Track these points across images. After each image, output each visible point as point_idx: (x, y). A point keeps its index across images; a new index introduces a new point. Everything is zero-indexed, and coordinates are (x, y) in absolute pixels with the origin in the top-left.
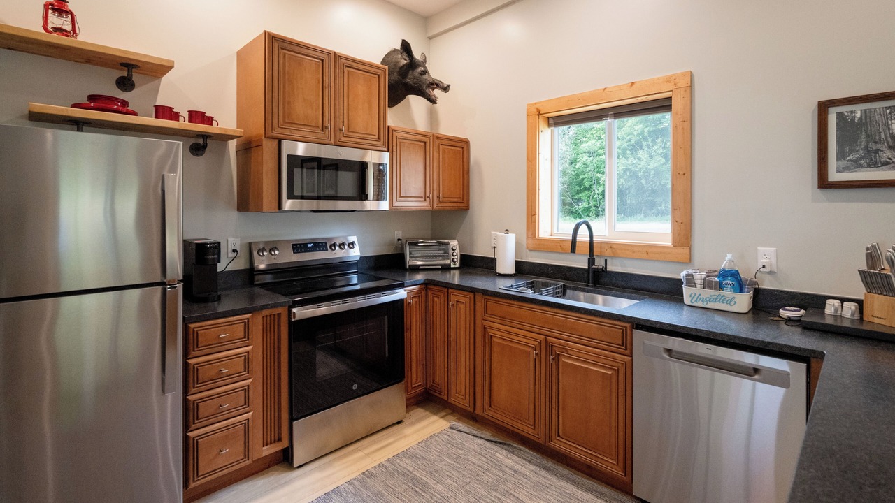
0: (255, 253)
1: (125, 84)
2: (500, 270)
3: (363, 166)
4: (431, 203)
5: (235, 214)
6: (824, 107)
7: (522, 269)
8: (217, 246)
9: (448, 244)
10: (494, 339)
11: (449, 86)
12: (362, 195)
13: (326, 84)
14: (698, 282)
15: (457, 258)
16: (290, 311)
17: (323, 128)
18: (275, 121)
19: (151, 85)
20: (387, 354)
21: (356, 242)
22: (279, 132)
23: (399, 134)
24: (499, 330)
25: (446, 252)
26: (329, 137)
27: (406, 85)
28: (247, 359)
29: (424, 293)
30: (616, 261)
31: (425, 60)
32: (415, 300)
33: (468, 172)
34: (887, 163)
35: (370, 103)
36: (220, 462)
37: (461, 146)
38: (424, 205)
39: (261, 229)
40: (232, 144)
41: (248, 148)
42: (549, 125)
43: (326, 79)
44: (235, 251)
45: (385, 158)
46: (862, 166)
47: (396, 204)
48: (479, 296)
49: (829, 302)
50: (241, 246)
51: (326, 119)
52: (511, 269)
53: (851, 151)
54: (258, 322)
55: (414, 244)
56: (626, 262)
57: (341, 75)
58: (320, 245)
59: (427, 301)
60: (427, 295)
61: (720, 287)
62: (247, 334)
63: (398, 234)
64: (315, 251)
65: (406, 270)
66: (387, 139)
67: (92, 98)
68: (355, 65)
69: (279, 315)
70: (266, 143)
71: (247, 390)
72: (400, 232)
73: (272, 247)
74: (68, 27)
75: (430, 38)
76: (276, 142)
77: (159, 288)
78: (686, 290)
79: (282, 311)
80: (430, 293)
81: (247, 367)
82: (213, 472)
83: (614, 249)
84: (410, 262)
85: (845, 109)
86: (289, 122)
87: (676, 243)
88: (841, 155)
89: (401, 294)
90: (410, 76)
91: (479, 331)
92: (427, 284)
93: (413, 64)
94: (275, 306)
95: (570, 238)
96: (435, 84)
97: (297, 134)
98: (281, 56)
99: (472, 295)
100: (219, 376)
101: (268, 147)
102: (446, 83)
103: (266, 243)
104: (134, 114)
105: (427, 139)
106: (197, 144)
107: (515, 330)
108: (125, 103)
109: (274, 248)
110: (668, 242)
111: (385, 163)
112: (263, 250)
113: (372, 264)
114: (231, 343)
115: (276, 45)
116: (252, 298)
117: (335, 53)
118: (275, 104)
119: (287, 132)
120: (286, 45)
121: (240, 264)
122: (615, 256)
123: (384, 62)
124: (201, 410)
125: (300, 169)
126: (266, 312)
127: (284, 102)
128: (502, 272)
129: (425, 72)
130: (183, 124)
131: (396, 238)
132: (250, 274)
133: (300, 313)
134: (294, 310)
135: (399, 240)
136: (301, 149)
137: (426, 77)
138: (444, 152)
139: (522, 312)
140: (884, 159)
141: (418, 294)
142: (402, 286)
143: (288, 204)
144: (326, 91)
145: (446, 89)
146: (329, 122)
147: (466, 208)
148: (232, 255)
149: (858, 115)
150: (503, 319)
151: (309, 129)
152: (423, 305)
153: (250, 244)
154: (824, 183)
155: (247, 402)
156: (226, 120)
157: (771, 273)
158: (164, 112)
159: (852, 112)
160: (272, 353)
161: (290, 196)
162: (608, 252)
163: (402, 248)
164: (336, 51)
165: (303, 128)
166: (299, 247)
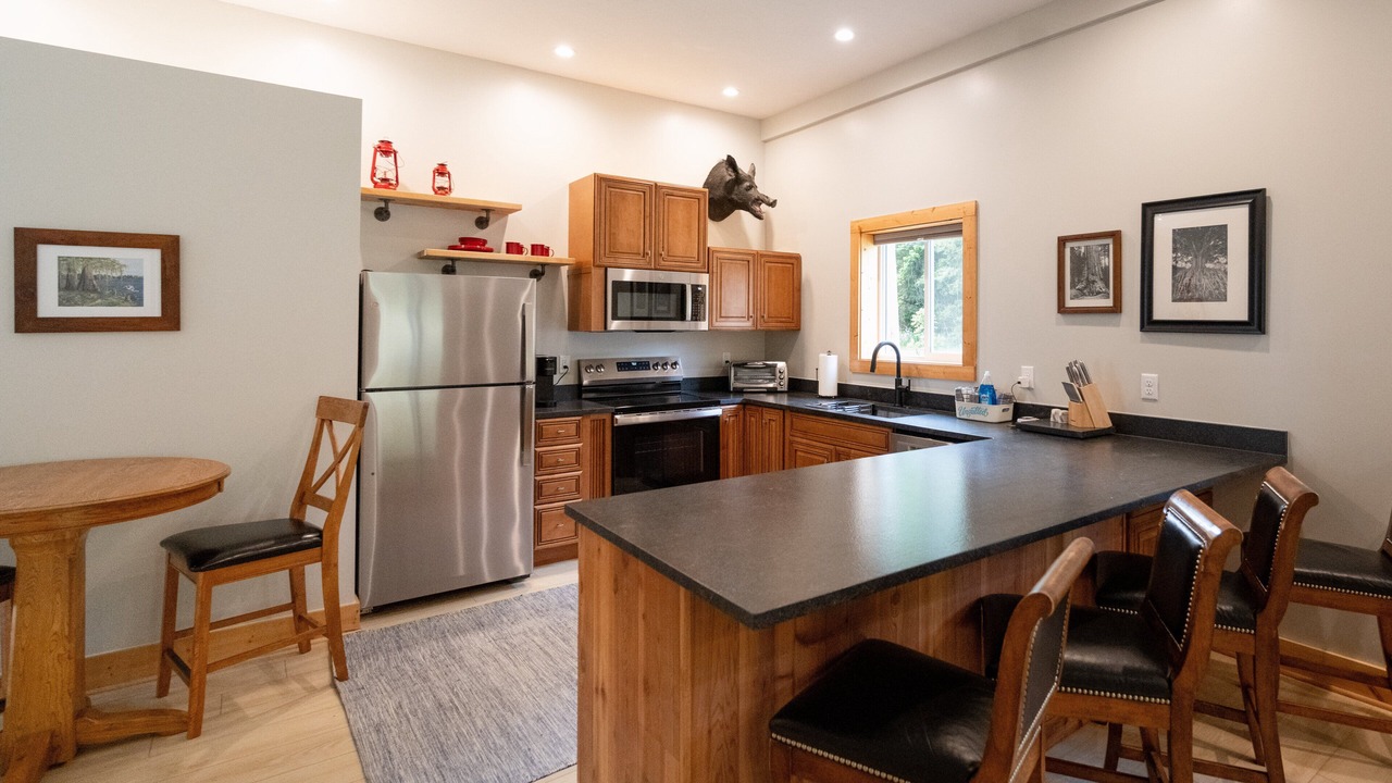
0: (583, 370)
1: (482, 223)
2: (822, 392)
3: (683, 287)
4: (755, 323)
5: (565, 333)
6: (1062, 241)
7: (845, 392)
8: (554, 360)
9: (775, 366)
10: (799, 453)
11: (775, 201)
12: (682, 317)
13: (647, 214)
14: (965, 396)
15: (786, 381)
16: (613, 417)
17: (645, 254)
18: (602, 252)
19: (501, 221)
20: (702, 469)
21: (680, 362)
22: (606, 261)
23: (719, 255)
24: (801, 444)
25: (774, 375)
26: (650, 263)
27: (731, 201)
28: (578, 453)
29: (741, 412)
30: (922, 382)
31: (754, 172)
32: (732, 419)
33: (799, 290)
34: (1098, 293)
35: (689, 227)
36: (558, 535)
37: (792, 262)
38: (747, 325)
39: (589, 348)
40: (564, 270)
41: (578, 273)
42: (875, 243)
43: (647, 209)
44: (565, 367)
45: (704, 279)
46: (1084, 295)
47: (716, 324)
48: (788, 414)
49: (1053, 411)
50: (571, 362)
51: (647, 245)
52: (833, 392)
53: (1079, 281)
54: (587, 423)
55: (741, 365)
56: (930, 382)
57: (661, 203)
58: (643, 365)
59: (744, 420)
60: (744, 415)
61: (979, 400)
62: (578, 433)
63: (727, 356)
64: (638, 369)
65: (730, 392)
66: (708, 260)
67: (463, 240)
68: (675, 192)
69: (604, 420)
70: (594, 270)
71: (578, 479)
72: (729, 354)
73: (599, 365)
74: (446, 185)
75: (765, 142)
76: (603, 270)
77: (518, 388)
78: (958, 404)
79: (607, 417)
80: (748, 412)
81: (578, 461)
82: (552, 541)
83: (919, 371)
84: (733, 384)
85: (1075, 244)
86: (614, 252)
87: (965, 363)
88: (1073, 286)
89: (716, 411)
90: (736, 192)
91: (787, 445)
92: (745, 404)
93: (738, 179)
94: (600, 412)
95: (870, 358)
96: (759, 200)
97: (621, 262)
98: (608, 194)
99: (781, 413)
100: (557, 464)
101: (596, 274)
102: (772, 198)
103: (595, 360)
104: (491, 251)
105: (750, 258)
106: (536, 270)
107: (814, 443)
108: (485, 242)
109: (598, 367)
110: (960, 362)
111: (703, 284)
112: (591, 367)
113: (697, 386)
114: (566, 439)
115: (603, 185)
116: (580, 406)
117: (656, 184)
118: (602, 237)
119: (612, 260)
120: (611, 184)
121: (570, 380)
122: (920, 377)
123: (706, 185)
124: (544, 489)
125: (629, 294)
126: (593, 417)
127: (610, 234)
128: (823, 395)
129: (752, 186)
130: (527, 256)
131: (724, 359)
132: (578, 390)
133: (621, 419)
134: (617, 417)
135: (727, 362)
136: (628, 275)
137: (752, 192)
138: (770, 268)
139: (820, 426)
140: (1098, 289)
141: (735, 414)
142: (717, 404)
143: (614, 325)
144: (647, 221)
145: (773, 204)
146: (650, 249)
147: (797, 329)
148: (563, 371)
149: (1083, 250)
150: (805, 433)
151: (631, 256)
152: (741, 425)
153: (579, 361)
154: (1062, 309)
155: (578, 490)
156: (560, 252)
157: (1029, 389)
158: (514, 248)
159: (1079, 247)
160: (598, 452)
161: (615, 317)
162: (915, 373)
163: (727, 371)
164: (656, 180)
165: (625, 256)
166: (624, 366)
